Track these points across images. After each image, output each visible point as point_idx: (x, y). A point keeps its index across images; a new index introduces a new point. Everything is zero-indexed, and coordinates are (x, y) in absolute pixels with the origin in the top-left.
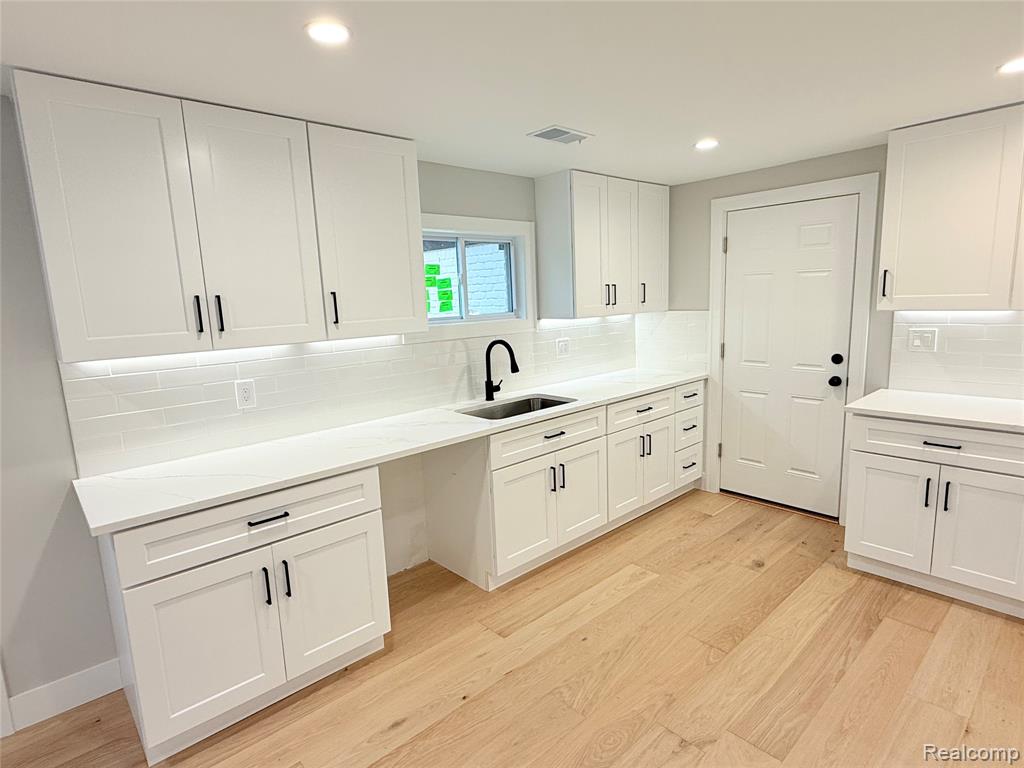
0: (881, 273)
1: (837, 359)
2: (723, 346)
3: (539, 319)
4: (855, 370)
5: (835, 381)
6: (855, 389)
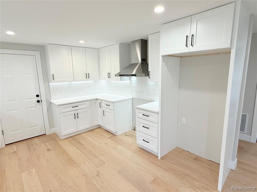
0: (52, 75)
1: (38, 96)
4: (43, 97)
5: (38, 101)
6: (44, 103)
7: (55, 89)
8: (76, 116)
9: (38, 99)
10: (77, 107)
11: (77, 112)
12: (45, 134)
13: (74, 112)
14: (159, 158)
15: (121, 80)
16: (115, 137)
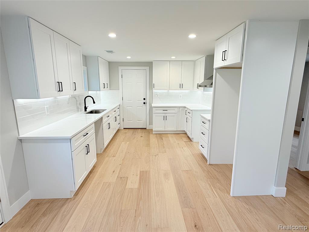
0: (153, 84)
1: (144, 99)
2: (122, 97)
3: (89, 91)
4: (147, 101)
5: (144, 103)
6: (148, 104)
7: (156, 96)
8: (165, 118)
9: (145, 101)
10: (166, 111)
11: (166, 115)
12: (146, 128)
13: (164, 115)
14: (208, 163)
15: (205, 91)
16: (192, 142)
